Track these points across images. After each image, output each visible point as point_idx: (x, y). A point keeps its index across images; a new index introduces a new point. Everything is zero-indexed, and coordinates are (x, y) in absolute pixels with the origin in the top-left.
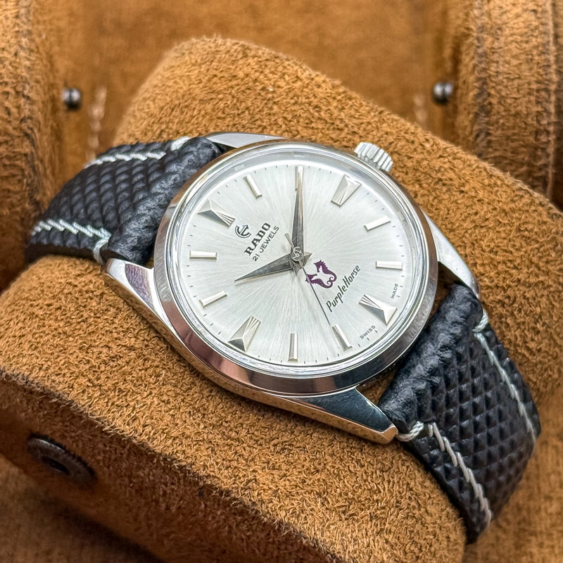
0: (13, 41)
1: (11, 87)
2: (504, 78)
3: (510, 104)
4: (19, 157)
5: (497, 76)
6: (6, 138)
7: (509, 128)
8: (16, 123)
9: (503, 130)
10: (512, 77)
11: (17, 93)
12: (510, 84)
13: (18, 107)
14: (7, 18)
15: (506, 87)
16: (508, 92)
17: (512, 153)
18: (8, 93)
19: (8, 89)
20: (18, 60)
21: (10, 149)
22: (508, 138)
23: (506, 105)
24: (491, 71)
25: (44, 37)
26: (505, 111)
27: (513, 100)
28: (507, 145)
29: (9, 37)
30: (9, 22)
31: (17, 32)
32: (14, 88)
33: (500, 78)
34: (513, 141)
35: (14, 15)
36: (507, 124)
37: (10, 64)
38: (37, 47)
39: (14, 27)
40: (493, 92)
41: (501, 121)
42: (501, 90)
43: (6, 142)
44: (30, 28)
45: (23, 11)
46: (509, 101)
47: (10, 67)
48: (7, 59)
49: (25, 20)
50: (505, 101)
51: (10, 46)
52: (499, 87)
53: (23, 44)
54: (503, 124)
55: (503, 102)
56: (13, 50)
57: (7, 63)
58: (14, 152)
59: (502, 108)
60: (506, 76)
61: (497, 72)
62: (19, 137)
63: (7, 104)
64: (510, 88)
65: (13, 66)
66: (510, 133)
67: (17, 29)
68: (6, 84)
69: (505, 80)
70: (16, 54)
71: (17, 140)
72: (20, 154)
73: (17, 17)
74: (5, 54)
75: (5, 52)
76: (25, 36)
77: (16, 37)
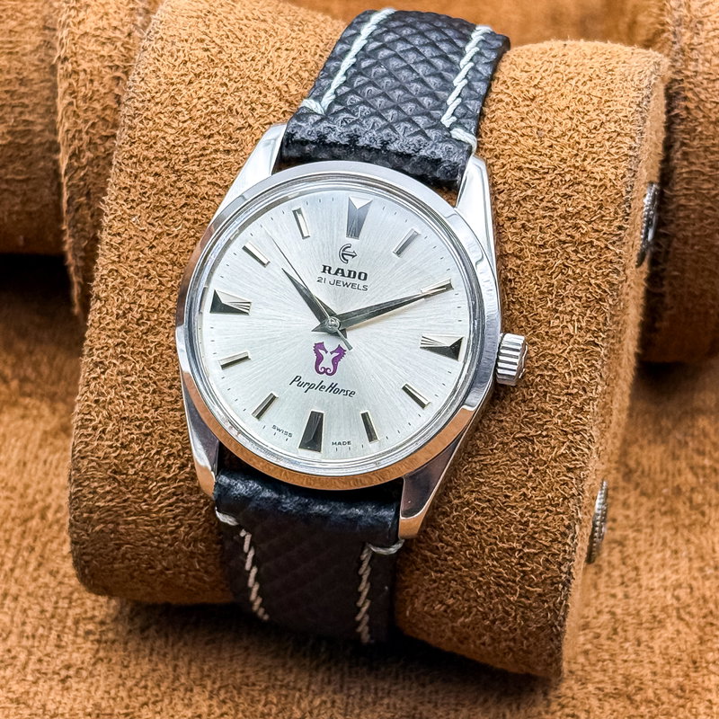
0: (127, 19)
1: (123, 72)
2: (704, 79)
3: (710, 110)
5: (695, 76)
7: (707, 137)
9: (701, 139)
10: (713, 77)
12: (710, 85)
15: (706, 89)
16: (708, 95)
17: (711, 167)
18: (118, 78)
19: (118, 74)
20: (131, 41)
22: (706, 149)
23: (705, 110)
24: (689, 70)
26: (704, 117)
27: (715, 105)
28: (706, 158)
29: (122, 15)
31: (132, 9)
33: (700, 78)
34: (712, 153)
36: (705, 133)
37: (122, 45)
40: (690, 95)
41: (699, 129)
42: (700, 92)
44: (147, 7)
46: (709, 106)
47: (122, 49)
48: (119, 39)
50: (704, 106)
51: (123, 25)
52: (697, 89)
53: (138, 23)
54: (701, 132)
55: (701, 107)
56: (126, 30)
57: (119, 44)
59: (701, 114)
60: (706, 76)
61: (696, 72)
63: (117, 91)
64: (710, 90)
65: (125, 48)
66: (709, 143)
67: (131, 6)
68: (118, 67)
69: (705, 82)
70: (129, 35)
74: (118, 34)
75: (117, 31)
76: (140, 15)
77: (131, 15)
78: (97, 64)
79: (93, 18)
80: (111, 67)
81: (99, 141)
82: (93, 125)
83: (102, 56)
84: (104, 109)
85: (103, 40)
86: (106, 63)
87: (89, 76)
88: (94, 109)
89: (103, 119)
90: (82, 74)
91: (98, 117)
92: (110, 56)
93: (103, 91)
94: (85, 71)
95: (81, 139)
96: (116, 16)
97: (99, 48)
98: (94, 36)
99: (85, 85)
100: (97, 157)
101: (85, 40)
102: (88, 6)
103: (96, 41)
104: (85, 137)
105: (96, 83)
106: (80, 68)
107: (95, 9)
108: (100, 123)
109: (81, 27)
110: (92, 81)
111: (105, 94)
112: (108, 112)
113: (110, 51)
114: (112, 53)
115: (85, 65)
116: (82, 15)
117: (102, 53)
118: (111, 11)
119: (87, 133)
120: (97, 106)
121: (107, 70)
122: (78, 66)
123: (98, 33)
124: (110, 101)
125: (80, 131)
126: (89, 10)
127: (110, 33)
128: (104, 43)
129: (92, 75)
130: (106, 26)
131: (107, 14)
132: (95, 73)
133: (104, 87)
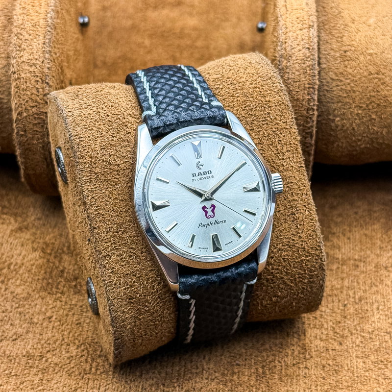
0: (41, 55)
4: (42, 114)
6: (36, 104)
8: (41, 96)
11: (43, 81)
13: (43, 88)
14: (39, 44)
18: (38, 81)
19: (38, 79)
20: (44, 65)
21: (38, 109)
25: (58, 55)
29: (39, 53)
30: (40, 46)
31: (44, 51)
32: (41, 79)
35: (43, 43)
38: (54, 60)
39: (42, 48)
43: (36, 106)
44: (50, 49)
45: (47, 41)
47: (40, 68)
49: (48, 45)
53: (47, 57)
56: (41, 60)
57: (38, 66)
58: (40, 111)
62: (43, 103)
63: (37, 86)
68: (37, 76)
70: (43, 62)
71: (41, 105)
72: (43, 112)
73: (44, 44)
74: (37, 62)
75: (37, 61)
76: (47, 53)
77: (43, 54)
78: (28, 75)
79: (27, 55)
80: (34, 76)
81: (29, 108)
82: (27, 101)
83: (30, 71)
84: (32, 94)
85: (31, 64)
86: (32, 75)
87: (25, 80)
88: (27, 95)
89: (31, 99)
90: (22, 79)
91: (29, 98)
92: (34, 72)
93: (31, 86)
94: (23, 78)
95: (22, 107)
96: (37, 54)
97: (30, 68)
98: (27, 63)
99: (23, 84)
100: (29, 115)
101: (23, 65)
102: (25, 49)
103: (28, 65)
104: (23, 106)
105: (28, 83)
106: (21, 76)
107: (28, 51)
108: (30, 100)
109: (21, 58)
110: (26, 82)
111: (32, 88)
112: (33, 96)
113: (34, 69)
114: (35, 70)
115: (23, 75)
116: (22, 53)
117: (30, 70)
118: (35, 52)
119: (24, 105)
120: (29, 93)
121: (33, 77)
122: (20, 76)
123: (29, 61)
124: (34, 91)
125: (21, 104)
126: (25, 51)
127: (34, 62)
128: (31, 66)
129: (26, 80)
130: (32, 58)
131: (33, 53)
132: (28, 79)
133: (32, 85)
